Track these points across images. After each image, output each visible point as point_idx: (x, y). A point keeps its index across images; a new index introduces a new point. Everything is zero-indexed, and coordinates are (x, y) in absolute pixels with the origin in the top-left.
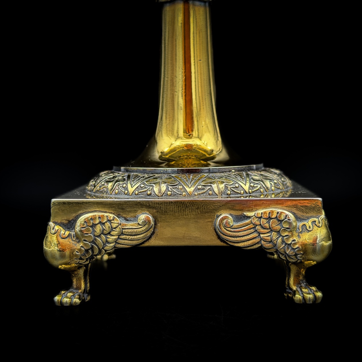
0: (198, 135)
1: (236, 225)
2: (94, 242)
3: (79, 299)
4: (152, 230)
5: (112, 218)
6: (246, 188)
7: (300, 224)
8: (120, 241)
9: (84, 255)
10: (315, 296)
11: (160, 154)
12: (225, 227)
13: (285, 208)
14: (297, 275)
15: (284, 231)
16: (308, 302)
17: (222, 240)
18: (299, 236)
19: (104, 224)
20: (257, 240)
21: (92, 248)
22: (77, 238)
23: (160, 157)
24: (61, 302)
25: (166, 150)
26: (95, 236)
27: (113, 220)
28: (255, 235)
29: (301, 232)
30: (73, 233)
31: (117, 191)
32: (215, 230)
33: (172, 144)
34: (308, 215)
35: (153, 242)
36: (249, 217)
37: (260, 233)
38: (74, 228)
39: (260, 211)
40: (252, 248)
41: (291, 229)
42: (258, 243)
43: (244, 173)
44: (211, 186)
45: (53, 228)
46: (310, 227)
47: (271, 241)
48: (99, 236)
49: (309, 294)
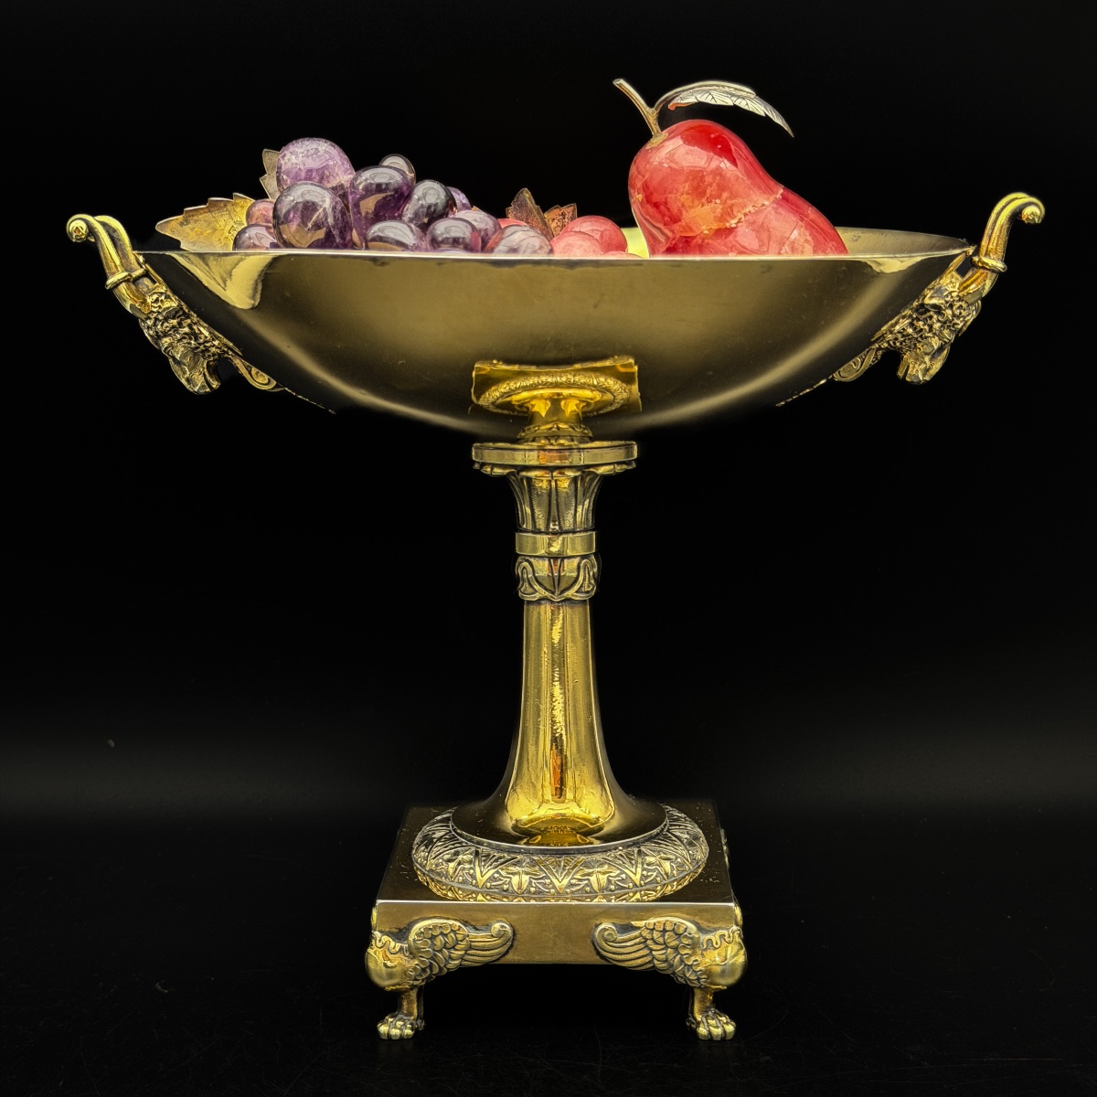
0: (575, 797)
1: (620, 937)
2: (433, 958)
3: (412, 1030)
4: (510, 943)
5: (457, 928)
6: (637, 878)
7: (704, 938)
8: (467, 957)
9: (420, 975)
10: (725, 1031)
11: (514, 822)
12: (606, 941)
13: (685, 916)
14: (703, 1001)
15: (684, 947)
16: (715, 1039)
17: (603, 957)
18: (702, 954)
19: (446, 935)
20: (649, 958)
21: (431, 966)
22: (411, 953)
23: (515, 827)
24: (389, 1034)
25: (525, 818)
26: (434, 950)
27: (459, 930)
28: (646, 952)
29: (705, 950)
30: (405, 946)
31: (461, 878)
32: (593, 943)
33: (532, 814)
34: (715, 926)
35: (513, 958)
36: (638, 928)
37: (651, 950)
38: (407, 939)
39: (652, 921)
40: (642, 968)
41: (694, 945)
42: (649, 962)
43: (636, 850)
44: (588, 879)
45: (380, 940)
46: (717, 944)
47: (666, 961)
48: (440, 951)
49: (717, 1027)
